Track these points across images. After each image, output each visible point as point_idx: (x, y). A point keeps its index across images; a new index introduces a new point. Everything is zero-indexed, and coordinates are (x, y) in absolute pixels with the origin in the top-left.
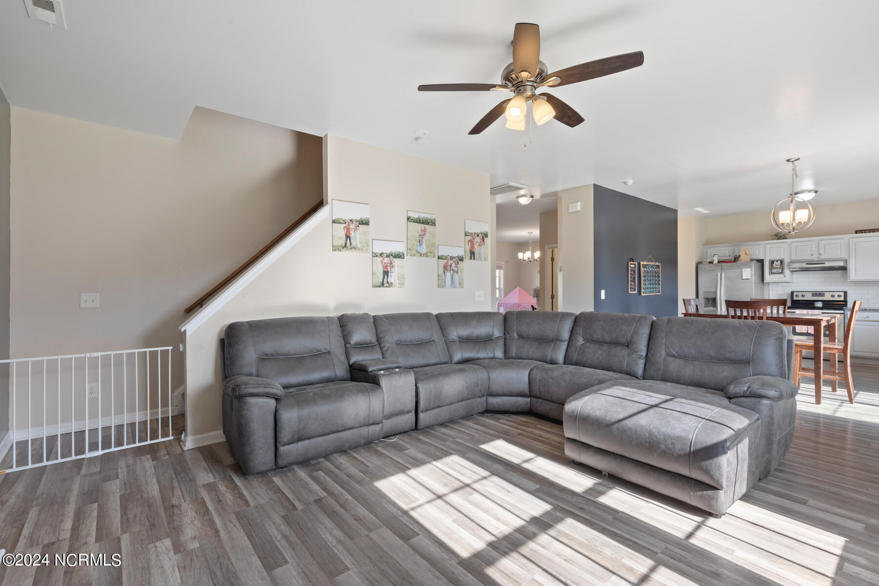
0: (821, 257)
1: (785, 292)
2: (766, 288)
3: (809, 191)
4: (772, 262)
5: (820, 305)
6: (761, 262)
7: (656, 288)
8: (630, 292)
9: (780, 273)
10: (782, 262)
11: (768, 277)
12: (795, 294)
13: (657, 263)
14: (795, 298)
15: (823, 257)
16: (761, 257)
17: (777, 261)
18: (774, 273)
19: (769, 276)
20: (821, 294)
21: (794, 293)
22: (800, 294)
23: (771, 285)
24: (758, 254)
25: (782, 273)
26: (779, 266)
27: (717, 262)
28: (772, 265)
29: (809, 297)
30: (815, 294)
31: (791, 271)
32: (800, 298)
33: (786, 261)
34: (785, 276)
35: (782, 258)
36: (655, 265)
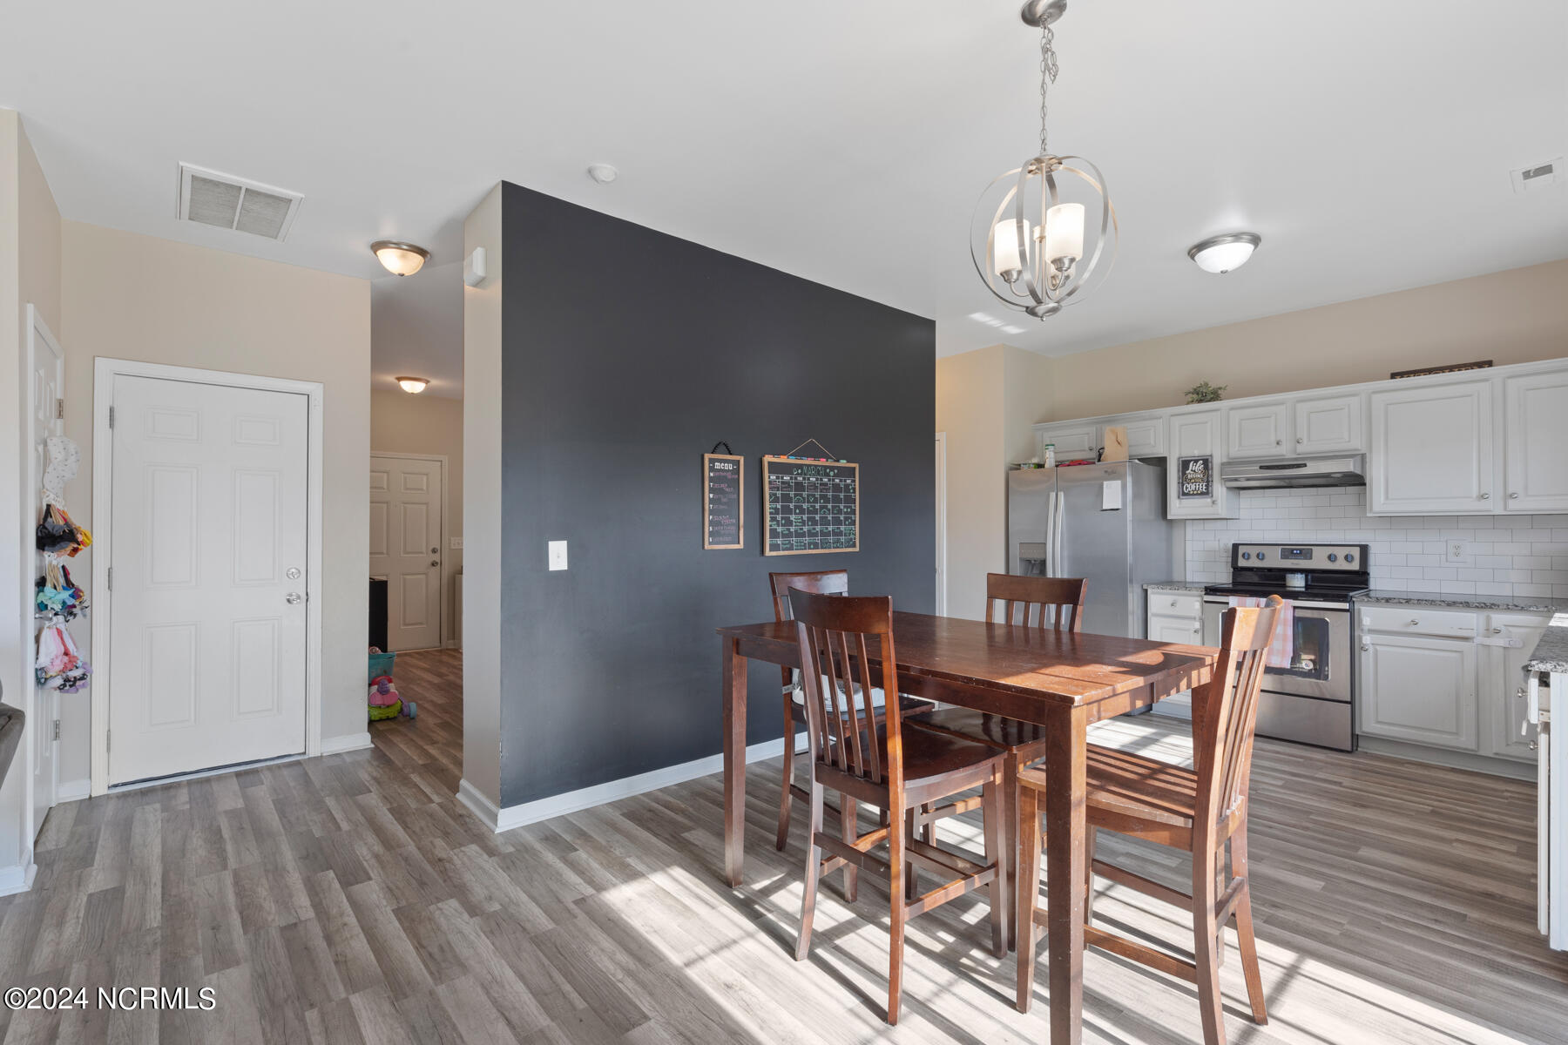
0: (1301, 449)
1: (1222, 545)
2: (1177, 533)
3: (1237, 237)
4: (1185, 464)
5: (1298, 582)
6: (1161, 462)
7: (840, 534)
8: (707, 546)
9: (1202, 494)
10: (1206, 462)
11: (1178, 507)
12: (1241, 550)
13: (843, 463)
14: (1242, 563)
15: (1305, 448)
16: (1159, 452)
17: (1196, 461)
18: (1188, 494)
19: (1178, 501)
20: (1304, 551)
21: (1240, 547)
22: (1253, 551)
23: (1190, 529)
24: (1152, 442)
25: (1207, 493)
26: (1197, 475)
27: (1053, 464)
28: (1184, 473)
29: (1274, 561)
30: (1290, 551)
31: (1228, 488)
32: (1254, 563)
33: (1217, 462)
34: (1213, 502)
35: (1208, 453)
36: (832, 468)
